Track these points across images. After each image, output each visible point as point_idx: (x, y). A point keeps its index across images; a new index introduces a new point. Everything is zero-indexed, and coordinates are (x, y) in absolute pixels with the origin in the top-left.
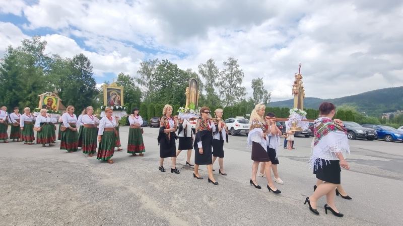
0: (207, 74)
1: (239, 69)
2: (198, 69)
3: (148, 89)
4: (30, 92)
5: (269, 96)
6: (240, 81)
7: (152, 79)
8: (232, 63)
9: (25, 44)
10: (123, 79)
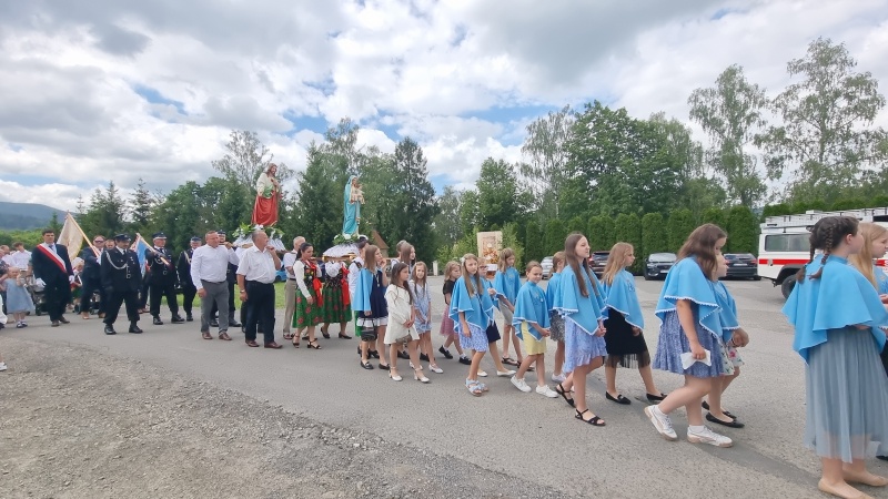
0: (718, 114)
2: (690, 107)
3: (547, 185)
10: (493, 171)
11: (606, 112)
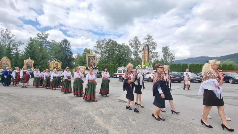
0: (134, 45)
1: (154, 41)
2: (129, 43)
3: (100, 56)
4: (41, 61)
5: (174, 56)
6: (154, 48)
7: (102, 50)
8: (149, 38)
9: (38, 36)
10: (87, 51)
11: (113, 41)
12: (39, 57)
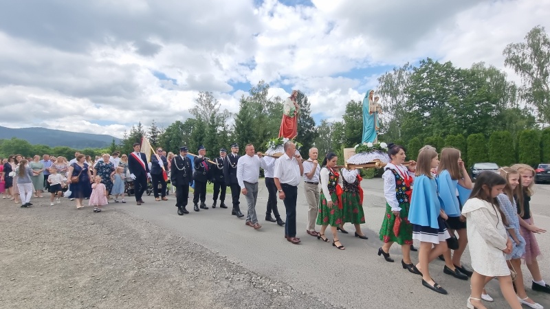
0: (528, 61)
2: (505, 57)
10: (353, 109)
11: (436, 65)
12: (257, 135)
